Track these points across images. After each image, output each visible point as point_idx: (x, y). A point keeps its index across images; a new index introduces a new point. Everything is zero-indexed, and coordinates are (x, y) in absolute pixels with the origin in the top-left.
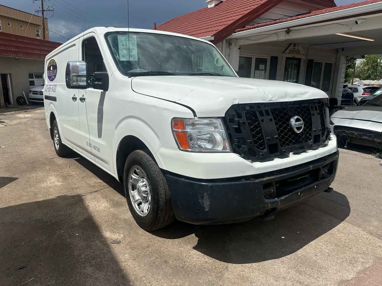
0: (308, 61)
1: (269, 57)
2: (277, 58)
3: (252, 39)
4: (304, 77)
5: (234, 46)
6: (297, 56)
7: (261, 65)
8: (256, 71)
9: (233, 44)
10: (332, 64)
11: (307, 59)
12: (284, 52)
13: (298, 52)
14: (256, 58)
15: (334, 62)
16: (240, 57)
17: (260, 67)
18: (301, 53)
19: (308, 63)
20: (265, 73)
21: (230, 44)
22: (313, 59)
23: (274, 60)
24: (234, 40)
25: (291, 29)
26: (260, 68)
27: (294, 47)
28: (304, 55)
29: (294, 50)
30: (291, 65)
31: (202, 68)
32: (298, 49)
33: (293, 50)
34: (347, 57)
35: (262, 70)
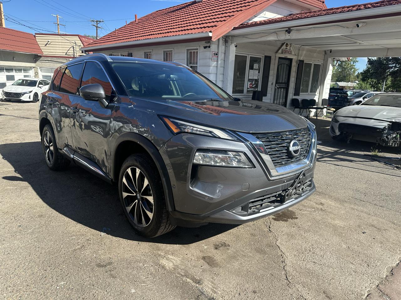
0: (299, 61)
1: (263, 56)
2: (270, 57)
3: (249, 37)
4: (295, 77)
5: (231, 43)
6: (289, 56)
7: (255, 65)
8: (250, 70)
9: (230, 42)
10: (320, 65)
11: (298, 59)
12: (277, 52)
13: (290, 52)
14: (250, 57)
15: (322, 63)
16: (235, 55)
17: (254, 66)
18: (293, 53)
19: (298, 63)
20: (259, 72)
21: (226, 41)
22: (303, 60)
23: (268, 59)
24: (230, 37)
25: (292, 28)
26: (254, 68)
27: (286, 46)
28: (296, 55)
29: (287, 50)
30: (283, 65)
31: (196, 65)
32: (290, 49)
33: (285, 50)
34: (334, 59)
35: (255, 69)
